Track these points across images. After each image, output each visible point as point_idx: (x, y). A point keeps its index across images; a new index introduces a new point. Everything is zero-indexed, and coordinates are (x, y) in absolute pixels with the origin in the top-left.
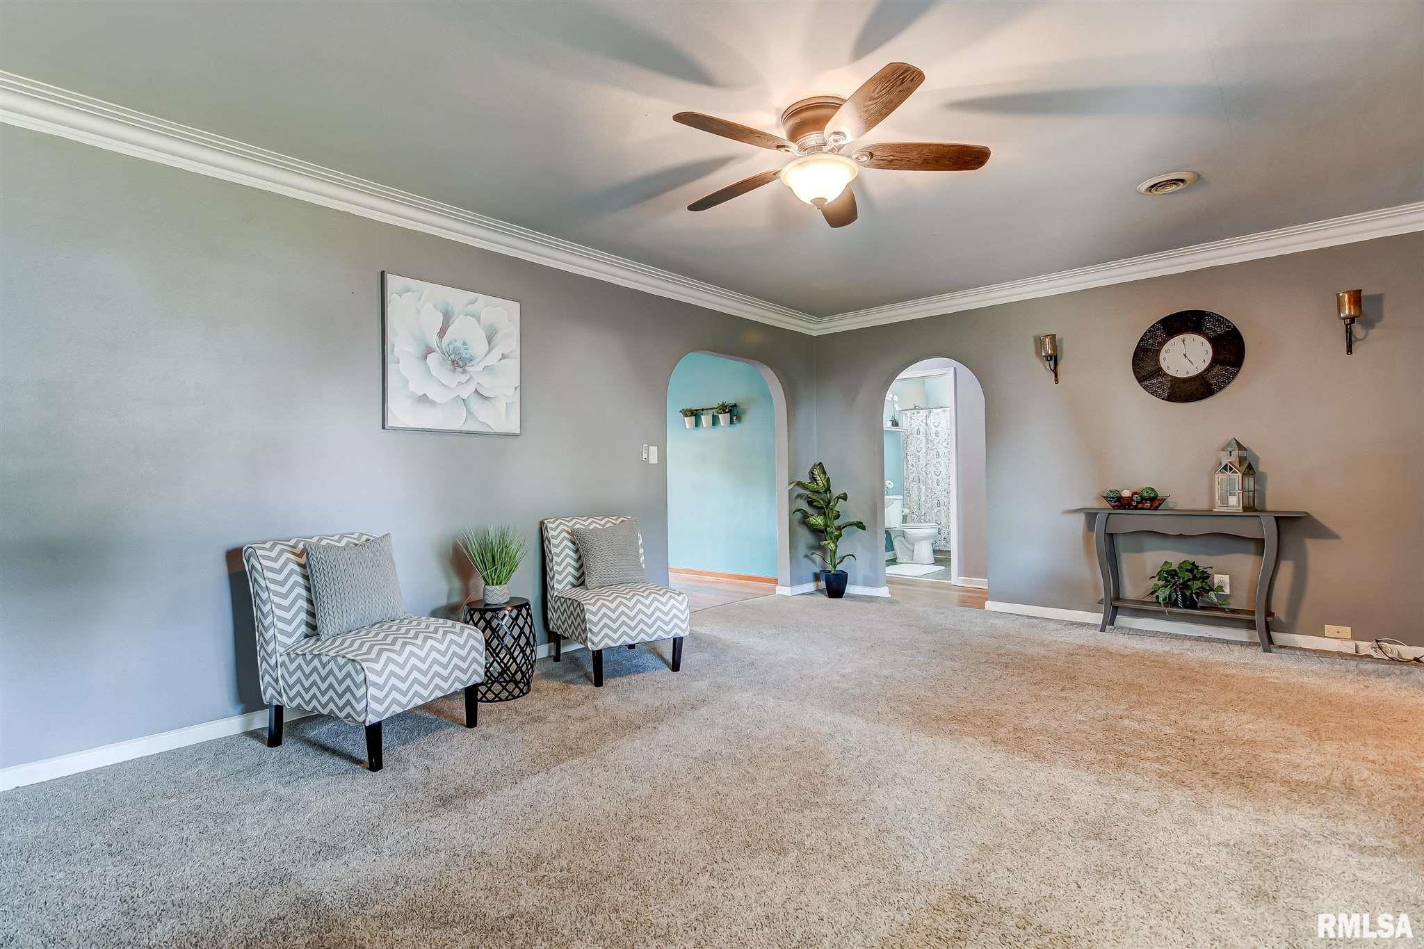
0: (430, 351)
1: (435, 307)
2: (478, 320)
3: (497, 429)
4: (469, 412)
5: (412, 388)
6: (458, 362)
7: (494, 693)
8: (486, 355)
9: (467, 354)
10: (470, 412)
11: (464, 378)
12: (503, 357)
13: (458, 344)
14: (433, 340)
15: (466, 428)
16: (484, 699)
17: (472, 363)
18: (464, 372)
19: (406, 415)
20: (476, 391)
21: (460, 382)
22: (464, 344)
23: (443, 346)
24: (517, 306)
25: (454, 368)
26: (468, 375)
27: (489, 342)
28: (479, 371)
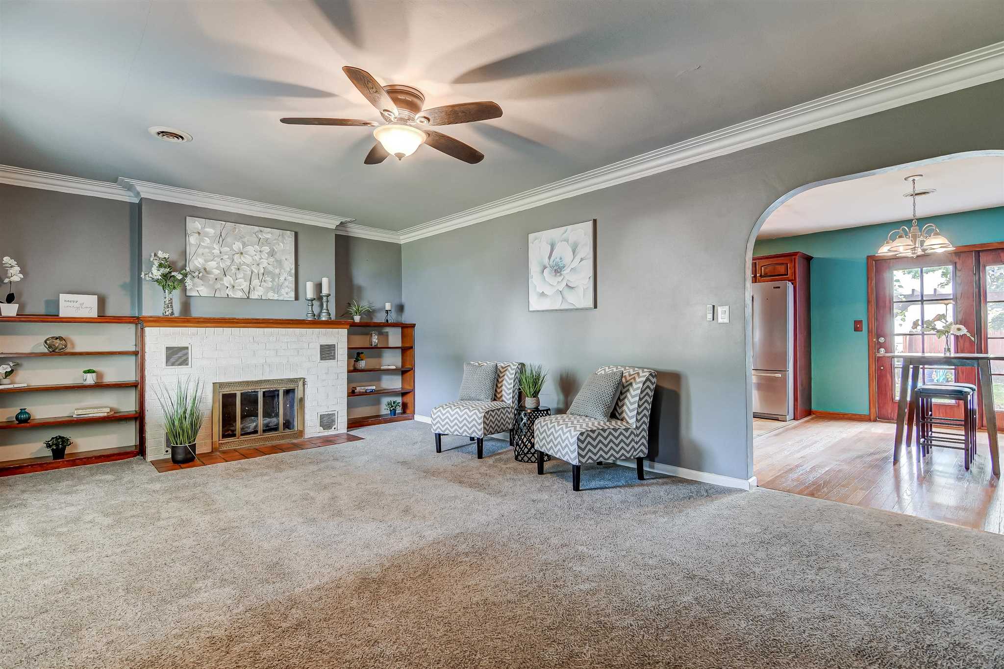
0: (545, 267)
1: (547, 243)
2: (568, 242)
3: (578, 306)
4: (562, 297)
5: (538, 290)
6: (558, 270)
7: (527, 456)
8: (572, 261)
9: (562, 264)
10: (564, 298)
11: (560, 279)
12: (582, 260)
13: (558, 260)
14: (546, 261)
15: (563, 307)
16: (530, 461)
17: (565, 268)
18: (561, 275)
19: (536, 304)
20: (567, 285)
21: (558, 282)
22: (561, 259)
23: (551, 263)
24: (590, 223)
25: (556, 274)
26: (563, 276)
27: (574, 253)
28: (568, 273)
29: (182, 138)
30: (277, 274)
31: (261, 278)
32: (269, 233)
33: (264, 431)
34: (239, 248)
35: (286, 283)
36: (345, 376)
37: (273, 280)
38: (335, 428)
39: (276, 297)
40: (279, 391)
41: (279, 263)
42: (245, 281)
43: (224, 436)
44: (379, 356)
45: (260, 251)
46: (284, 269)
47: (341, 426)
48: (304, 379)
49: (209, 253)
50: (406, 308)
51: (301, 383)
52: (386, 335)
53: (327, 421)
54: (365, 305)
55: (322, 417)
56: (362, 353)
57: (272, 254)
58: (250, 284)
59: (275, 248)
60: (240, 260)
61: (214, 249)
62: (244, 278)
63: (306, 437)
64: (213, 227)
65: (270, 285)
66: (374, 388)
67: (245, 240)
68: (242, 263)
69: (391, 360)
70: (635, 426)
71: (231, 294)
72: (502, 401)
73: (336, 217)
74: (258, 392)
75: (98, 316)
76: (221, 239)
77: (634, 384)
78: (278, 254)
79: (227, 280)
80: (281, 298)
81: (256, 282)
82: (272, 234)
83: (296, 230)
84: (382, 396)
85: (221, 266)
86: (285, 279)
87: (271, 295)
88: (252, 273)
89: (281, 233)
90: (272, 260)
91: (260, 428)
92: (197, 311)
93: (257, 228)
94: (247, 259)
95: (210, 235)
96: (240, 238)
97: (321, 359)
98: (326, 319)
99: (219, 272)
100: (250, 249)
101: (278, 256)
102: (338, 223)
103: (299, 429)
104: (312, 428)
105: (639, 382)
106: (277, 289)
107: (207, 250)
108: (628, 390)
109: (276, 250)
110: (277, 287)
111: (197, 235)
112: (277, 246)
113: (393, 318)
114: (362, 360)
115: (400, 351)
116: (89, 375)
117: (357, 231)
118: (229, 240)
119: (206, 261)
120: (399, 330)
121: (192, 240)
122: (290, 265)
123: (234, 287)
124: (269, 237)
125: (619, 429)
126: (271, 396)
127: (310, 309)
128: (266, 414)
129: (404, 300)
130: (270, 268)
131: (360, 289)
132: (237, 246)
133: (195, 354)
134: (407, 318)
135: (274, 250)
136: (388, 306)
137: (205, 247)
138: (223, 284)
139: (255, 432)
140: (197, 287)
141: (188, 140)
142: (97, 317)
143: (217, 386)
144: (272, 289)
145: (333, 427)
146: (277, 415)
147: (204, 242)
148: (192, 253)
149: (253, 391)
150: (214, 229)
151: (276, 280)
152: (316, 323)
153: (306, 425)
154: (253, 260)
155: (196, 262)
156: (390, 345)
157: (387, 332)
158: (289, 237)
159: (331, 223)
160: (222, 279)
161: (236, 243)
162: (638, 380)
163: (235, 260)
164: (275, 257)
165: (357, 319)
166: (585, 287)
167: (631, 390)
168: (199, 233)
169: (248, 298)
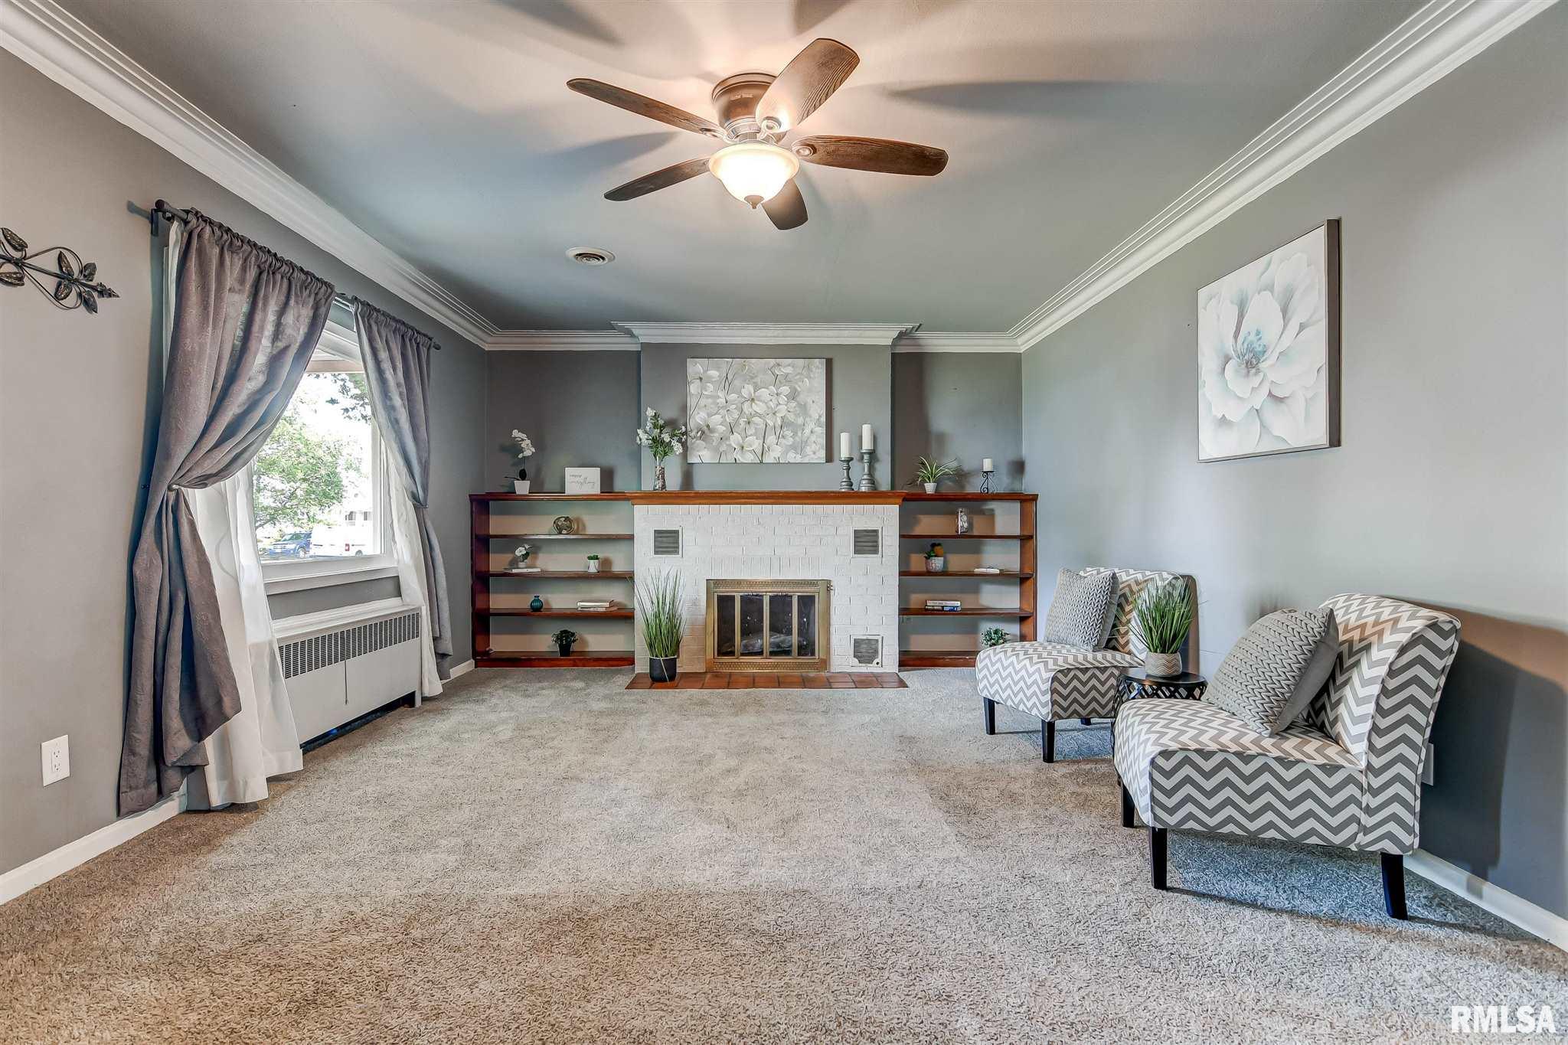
0: (1227, 359)
1: (1231, 304)
2: (1272, 291)
3: (1295, 443)
4: (1262, 425)
5: (1214, 412)
6: (1251, 362)
8: (1282, 333)
9: (1260, 345)
10: (1264, 427)
11: (1256, 381)
12: (1302, 327)
13: (1252, 337)
14: (1229, 343)
15: (1263, 448)
17: (1266, 355)
18: (1258, 371)
19: (1212, 444)
20: (1270, 394)
21: (1253, 388)
22: (1258, 333)
23: (1239, 347)
24: (1320, 235)
25: (1249, 372)
26: (1262, 374)
27: (1284, 317)
28: (1272, 366)
29: (603, 258)
30: (800, 426)
31: (777, 434)
32: (789, 365)
33: (772, 653)
34: (750, 393)
35: (813, 438)
36: (894, 581)
37: (795, 434)
38: (878, 663)
39: (799, 459)
40: (791, 596)
41: (804, 408)
42: (757, 439)
43: (721, 653)
44: (977, 551)
45: (777, 394)
46: (810, 417)
47: (888, 661)
48: (829, 582)
49: (711, 404)
50: (1028, 468)
51: (822, 589)
52: (991, 514)
53: (865, 650)
54: (949, 464)
55: (858, 643)
56: (939, 545)
57: (793, 396)
58: (764, 442)
59: (797, 386)
60: (750, 410)
61: (719, 397)
62: (755, 434)
63: (832, 671)
64: (718, 368)
65: (790, 441)
66: (958, 603)
67: (758, 380)
68: (753, 413)
69: (999, 558)
70: (1363, 765)
71: (741, 459)
72: (1130, 653)
73: (891, 326)
74: (762, 596)
75: (602, 492)
76: (727, 383)
77: (1374, 650)
78: (801, 396)
79: (735, 439)
80: (806, 460)
81: (771, 439)
82: (793, 367)
83: (829, 356)
84: (983, 619)
85: (728, 420)
86: (812, 432)
87: (792, 457)
88: (766, 426)
89: (806, 364)
90: (793, 404)
91: (767, 650)
92: (701, 484)
93: (772, 361)
94: (759, 407)
95: (714, 380)
96: (751, 378)
97: (856, 552)
98: (867, 490)
99: (724, 428)
100: (764, 393)
101: (801, 398)
102: (895, 334)
103: (821, 656)
104: (843, 660)
105: (1390, 646)
106: (799, 447)
107: (710, 400)
108: (1357, 663)
109: (799, 389)
110: (800, 445)
111: (698, 381)
112: (800, 383)
113: (1001, 483)
114: (936, 556)
115: (1018, 543)
116: (592, 561)
117: (935, 342)
118: (737, 383)
119: (710, 415)
120: (1017, 505)
121: (694, 388)
122: (818, 410)
123: (743, 447)
124: (788, 371)
125: (1298, 761)
126: (780, 602)
127: (845, 475)
128: (774, 629)
129: (1026, 452)
130: (791, 417)
131: (941, 438)
132: (748, 390)
133: (686, 539)
134: (1029, 484)
135: (796, 390)
136: (987, 465)
137: (708, 397)
138: (730, 445)
139: (760, 653)
140: (698, 451)
141: (610, 260)
142: (599, 493)
143: (712, 584)
144: (793, 447)
145: (875, 662)
146: (789, 632)
147: (706, 391)
148: (693, 405)
149: (755, 594)
150: (718, 371)
151: (800, 434)
152: (850, 496)
153: (832, 651)
154: (768, 407)
155: (697, 418)
156: (999, 531)
157: (992, 510)
158: (818, 367)
159: (883, 336)
160: (728, 439)
161: (746, 386)
162: (1388, 638)
163: (745, 410)
164: (798, 399)
165: (930, 488)
166: (1310, 395)
167: (1364, 664)
168: (701, 379)
169: (761, 462)
